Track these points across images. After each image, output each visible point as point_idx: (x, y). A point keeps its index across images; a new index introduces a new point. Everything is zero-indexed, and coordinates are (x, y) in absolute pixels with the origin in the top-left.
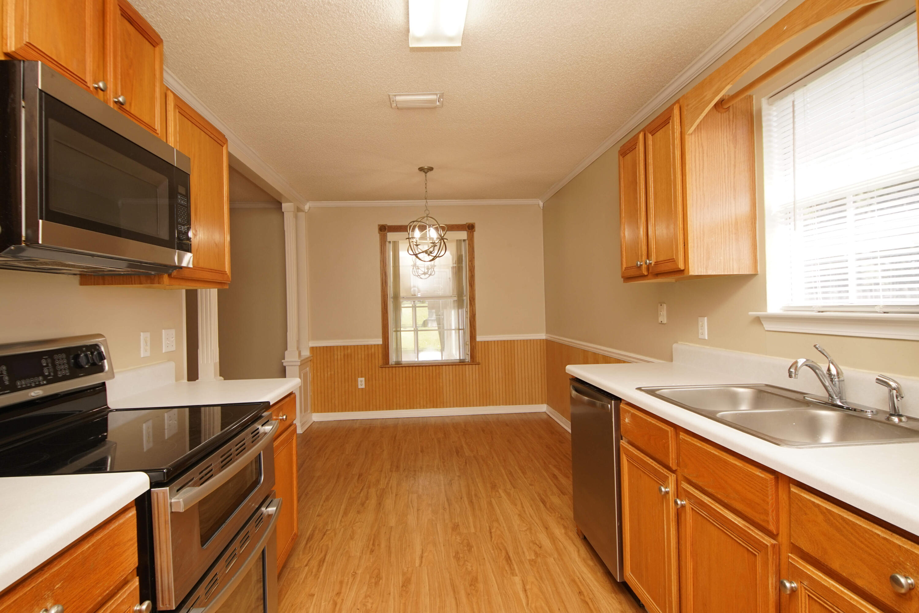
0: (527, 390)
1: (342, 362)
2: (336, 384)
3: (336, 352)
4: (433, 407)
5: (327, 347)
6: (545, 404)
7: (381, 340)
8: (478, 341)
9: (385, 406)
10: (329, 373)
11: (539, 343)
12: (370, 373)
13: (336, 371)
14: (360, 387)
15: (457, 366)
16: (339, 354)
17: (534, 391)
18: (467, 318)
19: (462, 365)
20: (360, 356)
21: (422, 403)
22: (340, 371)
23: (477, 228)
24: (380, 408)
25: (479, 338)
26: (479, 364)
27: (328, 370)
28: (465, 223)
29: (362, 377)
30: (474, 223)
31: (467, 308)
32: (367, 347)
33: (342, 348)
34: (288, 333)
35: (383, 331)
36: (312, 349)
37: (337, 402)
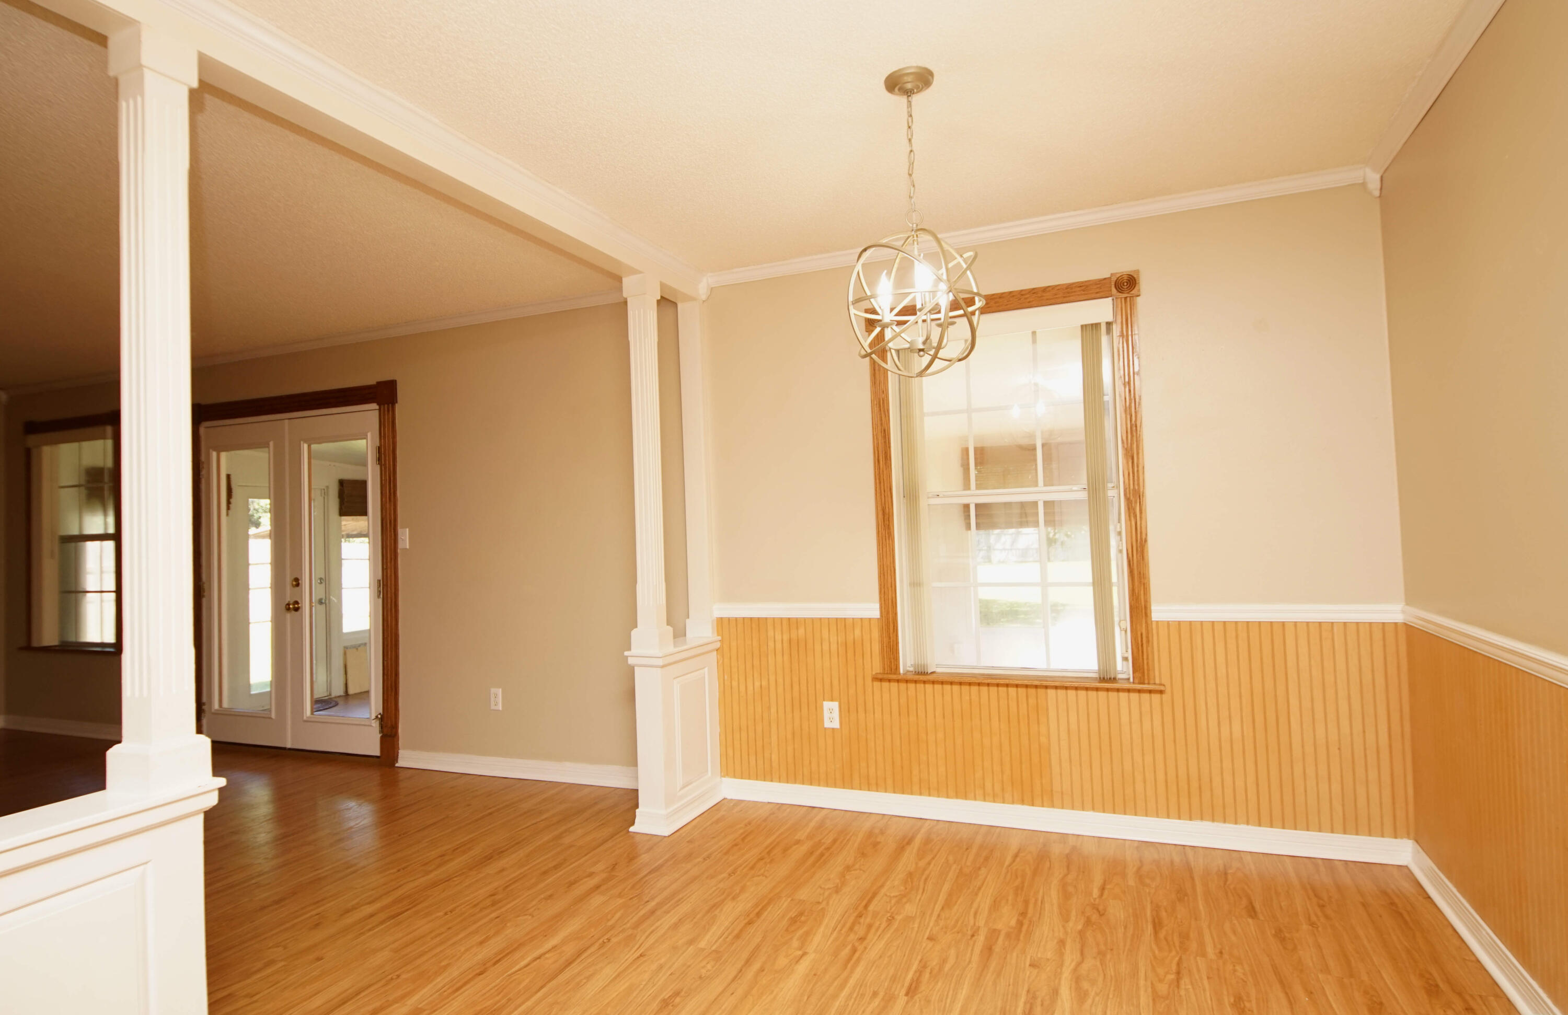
0: (1336, 787)
1: (786, 657)
2: (773, 710)
3: (771, 633)
4: (1023, 802)
5: (751, 619)
6: (1409, 838)
7: (877, 606)
8: (1157, 622)
9: (890, 781)
10: (757, 684)
11: (1377, 635)
12: (852, 691)
13: (772, 678)
14: (827, 724)
15: (1092, 694)
16: (778, 637)
17: (1361, 791)
18: (1121, 551)
19: (1108, 690)
20: (826, 647)
21: (988, 785)
22: (780, 680)
23: (1144, 285)
24: (877, 784)
25: (1160, 612)
26: (1161, 692)
27: (756, 675)
28: (1108, 276)
29: (832, 700)
30: (1137, 272)
31: (1119, 521)
32: (842, 624)
33: (785, 623)
34: (637, 586)
35: (880, 585)
36: (722, 624)
37: (775, 757)
